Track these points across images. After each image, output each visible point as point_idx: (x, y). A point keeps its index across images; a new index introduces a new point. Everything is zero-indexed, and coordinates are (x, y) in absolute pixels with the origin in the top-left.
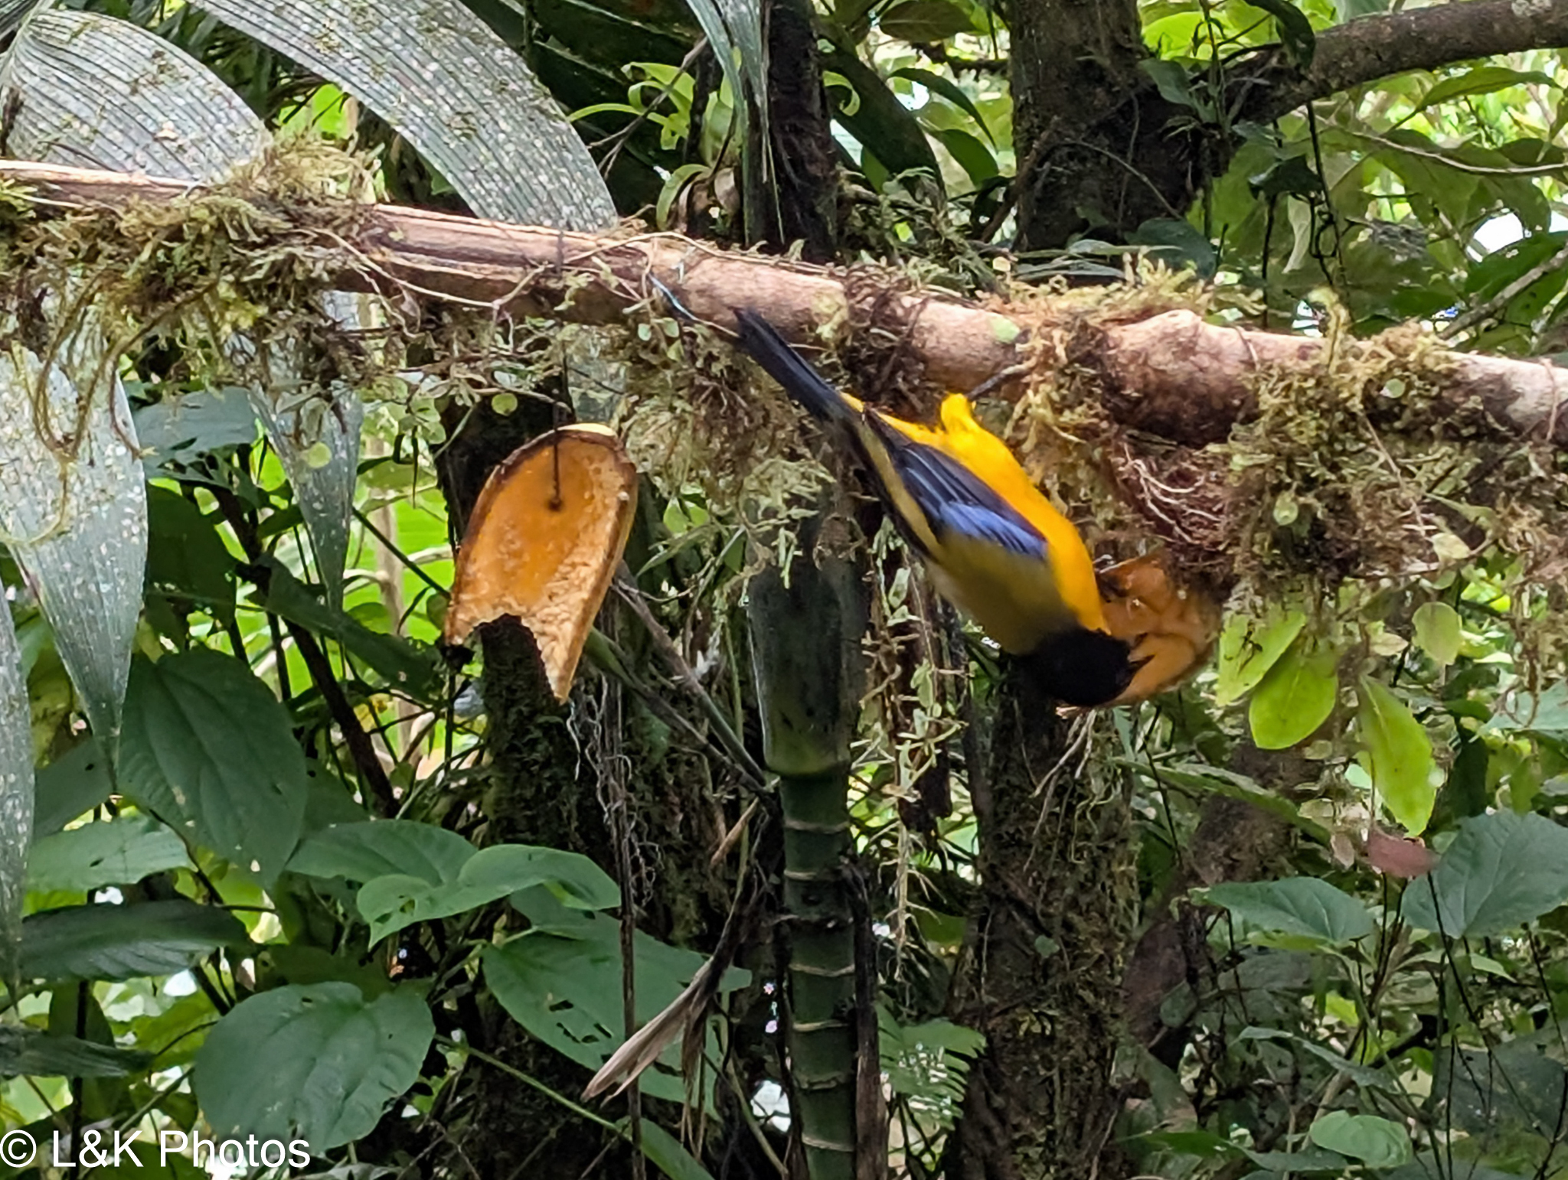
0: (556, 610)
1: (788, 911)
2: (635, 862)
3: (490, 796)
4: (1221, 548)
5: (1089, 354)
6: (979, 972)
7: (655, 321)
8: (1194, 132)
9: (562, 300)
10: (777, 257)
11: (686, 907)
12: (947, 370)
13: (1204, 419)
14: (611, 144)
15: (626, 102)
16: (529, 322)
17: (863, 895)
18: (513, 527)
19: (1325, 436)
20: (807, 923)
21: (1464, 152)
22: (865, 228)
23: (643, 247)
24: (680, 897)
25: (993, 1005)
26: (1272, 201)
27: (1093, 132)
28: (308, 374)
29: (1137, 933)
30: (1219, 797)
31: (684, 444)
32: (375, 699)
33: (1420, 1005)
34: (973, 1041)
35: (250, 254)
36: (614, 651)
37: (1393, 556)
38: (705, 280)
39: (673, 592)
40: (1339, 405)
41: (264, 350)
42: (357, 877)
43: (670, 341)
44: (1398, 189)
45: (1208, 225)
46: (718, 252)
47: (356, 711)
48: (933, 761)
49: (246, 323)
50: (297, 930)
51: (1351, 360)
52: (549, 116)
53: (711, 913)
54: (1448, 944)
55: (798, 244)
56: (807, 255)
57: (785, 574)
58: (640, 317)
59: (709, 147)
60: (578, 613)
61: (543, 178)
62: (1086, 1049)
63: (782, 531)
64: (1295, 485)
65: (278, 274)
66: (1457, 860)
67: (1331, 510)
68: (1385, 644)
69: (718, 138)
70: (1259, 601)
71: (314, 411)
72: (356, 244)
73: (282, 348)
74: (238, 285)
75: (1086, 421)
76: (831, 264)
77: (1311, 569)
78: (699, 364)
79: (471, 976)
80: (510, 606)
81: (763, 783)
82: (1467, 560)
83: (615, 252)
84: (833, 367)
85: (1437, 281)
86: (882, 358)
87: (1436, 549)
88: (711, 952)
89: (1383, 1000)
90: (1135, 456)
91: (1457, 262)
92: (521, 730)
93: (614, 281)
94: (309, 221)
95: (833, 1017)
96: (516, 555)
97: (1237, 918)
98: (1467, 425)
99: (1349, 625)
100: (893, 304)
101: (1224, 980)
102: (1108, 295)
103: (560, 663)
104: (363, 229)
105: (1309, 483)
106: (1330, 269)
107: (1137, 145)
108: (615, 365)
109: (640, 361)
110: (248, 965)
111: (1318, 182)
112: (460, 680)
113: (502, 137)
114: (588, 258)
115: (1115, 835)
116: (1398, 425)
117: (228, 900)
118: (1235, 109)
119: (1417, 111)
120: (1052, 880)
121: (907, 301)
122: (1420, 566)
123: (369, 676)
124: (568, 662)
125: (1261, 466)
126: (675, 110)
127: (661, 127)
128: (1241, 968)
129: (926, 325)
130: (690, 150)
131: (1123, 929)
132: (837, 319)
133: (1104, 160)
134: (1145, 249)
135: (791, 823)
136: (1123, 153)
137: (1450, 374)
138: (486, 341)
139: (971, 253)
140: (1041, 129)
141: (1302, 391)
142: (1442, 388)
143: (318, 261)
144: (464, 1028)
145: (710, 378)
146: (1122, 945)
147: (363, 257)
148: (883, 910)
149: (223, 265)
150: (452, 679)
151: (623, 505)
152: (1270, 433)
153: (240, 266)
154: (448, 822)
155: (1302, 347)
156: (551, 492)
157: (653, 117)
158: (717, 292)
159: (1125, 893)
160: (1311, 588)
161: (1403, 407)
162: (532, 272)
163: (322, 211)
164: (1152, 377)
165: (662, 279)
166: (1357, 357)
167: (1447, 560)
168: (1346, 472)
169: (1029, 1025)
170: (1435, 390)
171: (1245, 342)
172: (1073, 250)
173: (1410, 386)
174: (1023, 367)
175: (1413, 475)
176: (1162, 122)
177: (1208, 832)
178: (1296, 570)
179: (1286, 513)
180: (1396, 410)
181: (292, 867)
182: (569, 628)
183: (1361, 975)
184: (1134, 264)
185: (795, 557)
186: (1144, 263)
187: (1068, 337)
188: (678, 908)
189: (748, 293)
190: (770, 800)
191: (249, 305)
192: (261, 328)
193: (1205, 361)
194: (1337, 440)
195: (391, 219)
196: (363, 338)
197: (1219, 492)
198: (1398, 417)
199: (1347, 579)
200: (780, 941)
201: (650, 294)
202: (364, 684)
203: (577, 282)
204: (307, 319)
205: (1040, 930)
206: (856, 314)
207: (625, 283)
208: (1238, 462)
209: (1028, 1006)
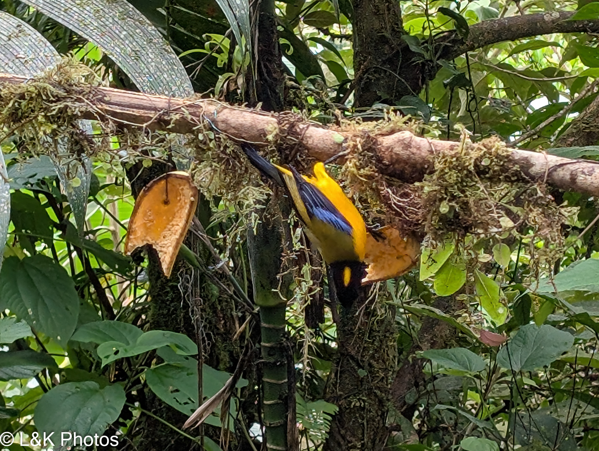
0: (166, 242)
1: (262, 358)
2: (203, 338)
3: (150, 313)
4: (420, 222)
5: (370, 147)
6: (336, 382)
7: (205, 133)
8: (422, 63)
9: (170, 124)
10: (252, 109)
11: (224, 356)
12: (317, 153)
13: (414, 173)
14: (199, 64)
15: (203, 48)
16: (158, 132)
17: (291, 352)
18: (150, 211)
19: (460, 180)
20: (269, 363)
21: (526, 72)
22: (295, 98)
23: (201, 104)
24: (222, 352)
25: (341, 395)
26: (452, 90)
27: (384, 63)
28: (72, 151)
29: (397, 369)
30: (428, 317)
31: (216, 179)
32: (107, 275)
33: (504, 397)
34: (333, 409)
35: (51, 105)
36: (197, 258)
37: (485, 226)
38: (224, 117)
39: (221, 236)
40: (465, 168)
41: (56, 142)
42: (98, 342)
43: (211, 140)
44: (501, 85)
45: (427, 99)
46: (229, 106)
47: (100, 280)
48: (309, 302)
49: (48, 131)
50: (76, 363)
51: (470, 151)
52: (168, 52)
53: (234, 359)
54: (514, 374)
55: (260, 104)
56: (263, 108)
57: (255, 230)
58: (199, 131)
59: (235, 66)
60: (174, 244)
61: (165, 76)
62: (377, 412)
63: (253, 214)
64: (448, 198)
65: (61, 113)
66: (518, 343)
67: (462, 208)
68: (483, 258)
69: (239, 63)
70: (434, 242)
71: (75, 165)
72: (91, 102)
73: (63, 141)
74: (46, 116)
75: (369, 173)
76: (272, 112)
77: (454, 230)
78: (222, 149)
79: (142, 382)
80: (148, 241)
81: (253, 309)
82: (513, 228)
83: (190, 106)
84: (273, 151)
85: (515, 120)
86: (292, 147)
87: (501, 223)
88: (233, 373)
89: (489, 395)
90: (387, 187)
91: (523, 114)
92: (163, 288)
93: (190, 117)
94: (73, 92)
95: (279, 399)
96: (151, 221)
97: (435, 363)
98: (513, 176)
99: (469, 251)
100: (296, 127)
101: (429, 387)
102: (377, 125)
103: (168, 262)
104: (94, 96)
105: (453, 198)
106: (474, 117)
107: (401, 68)
108: (190, 149)
109: (200, 148)
110: (57, 376)
111: (470, 82)
112: (139, 269)
113: (150, 60)
114: (180, 108)
115: (389, 331)
116: (487, 175)
117: (50, 352)
118: (438, 54)
119: (509, 56)
120: (364, 347)
121: (301, 126)
122: (495, 230)
123: (105, 267)
124: (171, 262)
125: (435, 191)
126: (223, 52)
127: (217, 58)
128: (435, 382)
129: (308, 135)
130: (228, 67)
131: (391, 367)
132: (275, 133)
133: (388, 73)
134: (392, 108)
135: (264, 325)
136: (395, 71)
137: (507, 157)
138: (140, 139)
139: (335, 108)
140: (364, 61)
141: (451, 162)
142: (505, 162)
143: (77, 108)
144: (139, 402)
145: (226, 154)
146: (391, 373)
147: (94, 107)
148: (299, 358)
149: (41, 109)
150: (137, 268)
151: (192, 203)
152: (439, 178)
153: (47, 109)
154: (135, 323)
155: (452, 146)
156: (165, 196)
157: (214, 54)
158: (229, 122)
159: (392, 353)
160: (455, 238)
161: (489, 169)
162: (158, 113)
163: (78, 89)
164: (394, 156)
165: (208, 117)
166: (472, 150)
167: (505, 228)
168: (467, 193)
169: (355, 403)
170: (502, 163)
171: (430, 143)
172: (374, 107)
173: (492, 161)
174: (346, 152)
175: (493, 195)
176: (411, 59)
177: (424, 330)
178: (448, 230)
179: (444, 209)
180: (487, 170)
181: (74, 339)
182: (171, 249)
183: (481, 385)
184: (388, 113)
185: (258, 223)
186: (392, 114)
187: (362, 141)
188: (221, 357)
189: (241, 122)
190: (255, 316)
191: (49, 124)
192: (54, 133)
193: (415, 151)
194: (464, 181)
195: (105, 92)
196: (94, 137)
197: (419, 201)
198: (487, 173)
199: (468, 234)
200: (259, 370)
201: (203, 122)
202: (103, 270)
203: (175, 117)
204: (73, 130)
205: (360, 367)
206: (282, 131)
207: (194, 118)
208: (426, 189)
209: (355, 395)
